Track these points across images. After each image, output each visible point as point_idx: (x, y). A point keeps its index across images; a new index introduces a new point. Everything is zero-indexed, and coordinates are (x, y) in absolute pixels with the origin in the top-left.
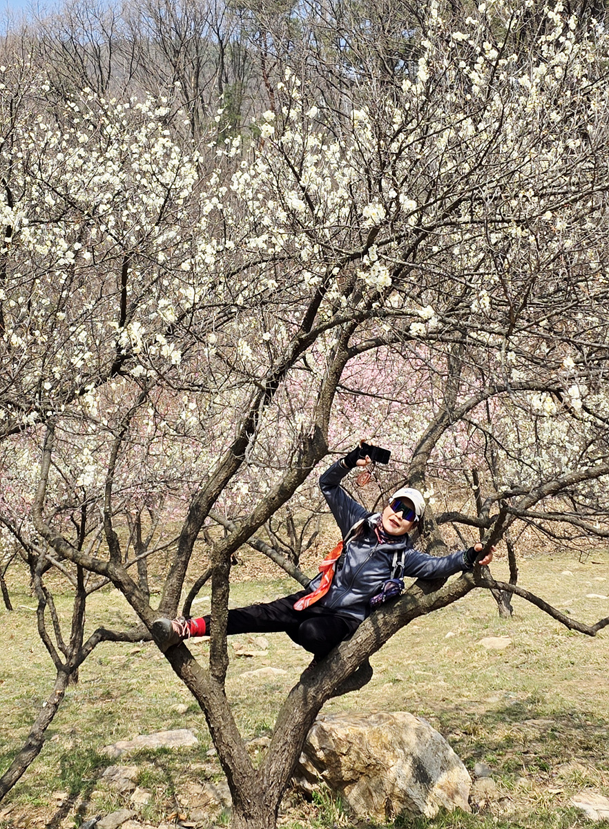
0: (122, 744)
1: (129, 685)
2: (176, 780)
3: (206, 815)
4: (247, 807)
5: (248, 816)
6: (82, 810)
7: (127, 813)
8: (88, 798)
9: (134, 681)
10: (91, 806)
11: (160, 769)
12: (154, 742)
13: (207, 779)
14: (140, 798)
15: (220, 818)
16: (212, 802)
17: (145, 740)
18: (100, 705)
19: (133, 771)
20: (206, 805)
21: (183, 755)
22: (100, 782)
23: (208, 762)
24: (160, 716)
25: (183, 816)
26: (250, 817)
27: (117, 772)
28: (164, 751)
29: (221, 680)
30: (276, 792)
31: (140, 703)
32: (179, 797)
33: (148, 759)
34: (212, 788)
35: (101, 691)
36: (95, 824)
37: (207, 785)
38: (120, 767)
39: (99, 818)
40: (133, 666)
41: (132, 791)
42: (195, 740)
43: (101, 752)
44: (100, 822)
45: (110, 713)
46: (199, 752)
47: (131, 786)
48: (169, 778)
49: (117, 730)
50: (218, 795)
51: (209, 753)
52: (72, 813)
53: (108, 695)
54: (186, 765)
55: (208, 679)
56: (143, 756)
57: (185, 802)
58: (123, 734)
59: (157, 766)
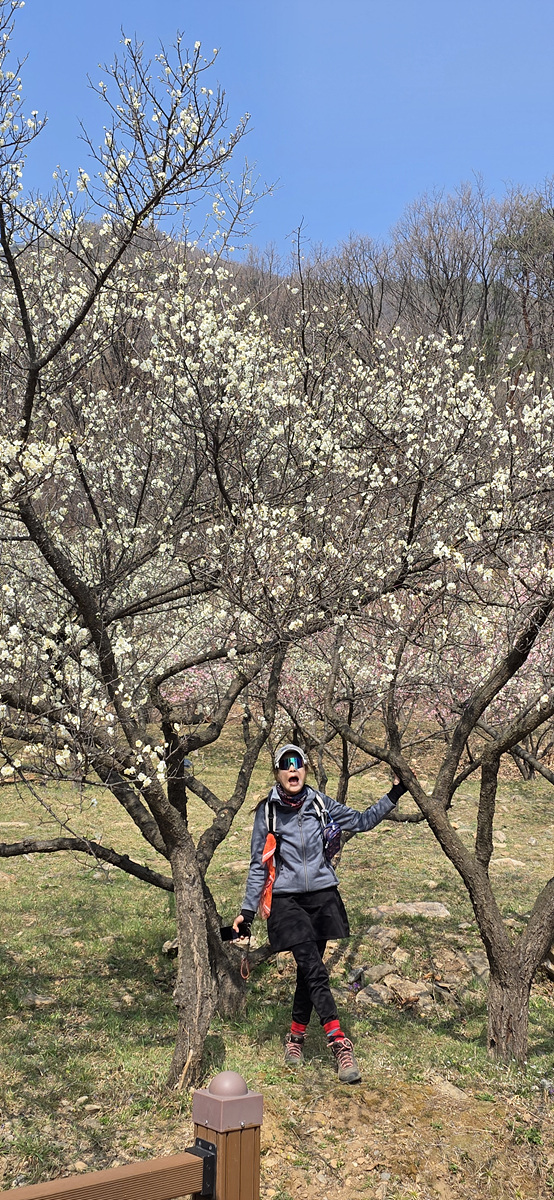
0: (383, 908)
1: (384, 858)
2: (432, 946)
3: (458, 979)
4: (503, 977)
5: (504, 985)
6: (351, 959)
7: (389, 968)
8: (355, 950)
9: (388, 855)
10: (358, 957)
11: (417, 934)
12: (412, 910)
13: (460, 948)
14: (400, 956)
15: (472, 983)
16: (464, 968)
17: (403, 907)
18: (359, 872)
19: (394, 932)
20: (458, 970)
21: (439, 925)
22: (365, 937)
23: (460, 933)
24: (413, 888)
25: (438, 978)
26: (507, 986)
27: (380, 931)
28: (421, 919)
29: (485, 864)
30: (531, 968)
31: (395, 874)
32: (435, 960)
33: (407, 924)
34: (465, 957)
35: (360, 860)
36: (362, 972)
37: (460, 954)
38: (383, 926)
39: (365, 968)
40: (384, 843)
41: (394, 949)
42: (448, 913)
43: (366, 912)
44: (366, 972)
45: (368, 880)
46: (452, 924)
47: (393, 945)
48: (427, 943)
49: (376, 895)
50: (470, 963)
51: (461, 926)
52: (342, 961)
53: (366, 865)
54: (440, 934)
55: (473, 862)
56: (402, 920)
57: (439, 965)
58: (383, 900)
59: (415, 931)
